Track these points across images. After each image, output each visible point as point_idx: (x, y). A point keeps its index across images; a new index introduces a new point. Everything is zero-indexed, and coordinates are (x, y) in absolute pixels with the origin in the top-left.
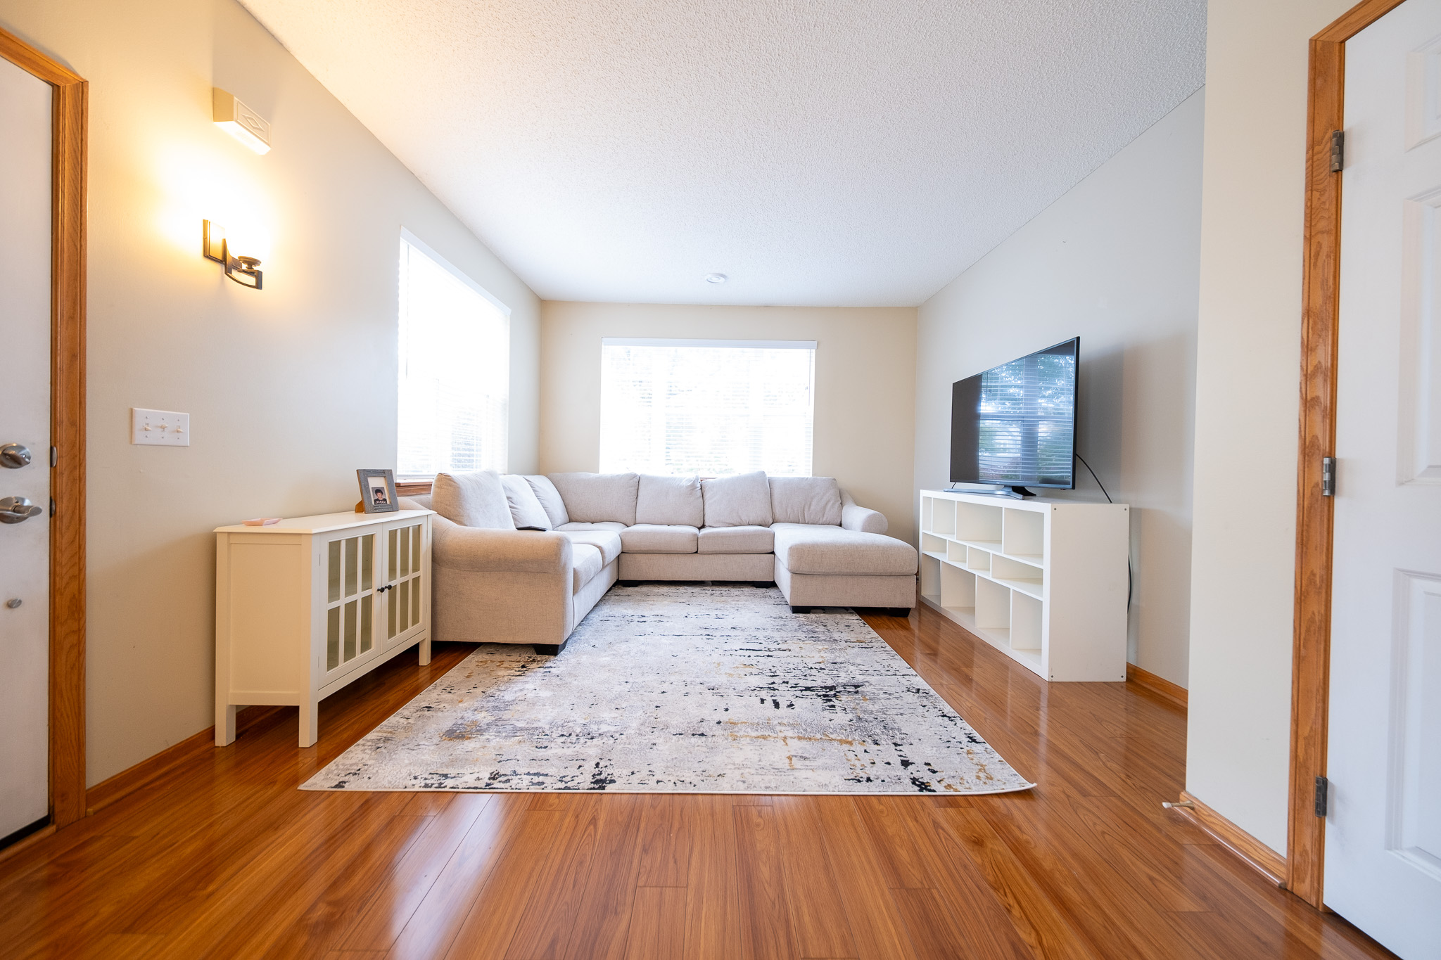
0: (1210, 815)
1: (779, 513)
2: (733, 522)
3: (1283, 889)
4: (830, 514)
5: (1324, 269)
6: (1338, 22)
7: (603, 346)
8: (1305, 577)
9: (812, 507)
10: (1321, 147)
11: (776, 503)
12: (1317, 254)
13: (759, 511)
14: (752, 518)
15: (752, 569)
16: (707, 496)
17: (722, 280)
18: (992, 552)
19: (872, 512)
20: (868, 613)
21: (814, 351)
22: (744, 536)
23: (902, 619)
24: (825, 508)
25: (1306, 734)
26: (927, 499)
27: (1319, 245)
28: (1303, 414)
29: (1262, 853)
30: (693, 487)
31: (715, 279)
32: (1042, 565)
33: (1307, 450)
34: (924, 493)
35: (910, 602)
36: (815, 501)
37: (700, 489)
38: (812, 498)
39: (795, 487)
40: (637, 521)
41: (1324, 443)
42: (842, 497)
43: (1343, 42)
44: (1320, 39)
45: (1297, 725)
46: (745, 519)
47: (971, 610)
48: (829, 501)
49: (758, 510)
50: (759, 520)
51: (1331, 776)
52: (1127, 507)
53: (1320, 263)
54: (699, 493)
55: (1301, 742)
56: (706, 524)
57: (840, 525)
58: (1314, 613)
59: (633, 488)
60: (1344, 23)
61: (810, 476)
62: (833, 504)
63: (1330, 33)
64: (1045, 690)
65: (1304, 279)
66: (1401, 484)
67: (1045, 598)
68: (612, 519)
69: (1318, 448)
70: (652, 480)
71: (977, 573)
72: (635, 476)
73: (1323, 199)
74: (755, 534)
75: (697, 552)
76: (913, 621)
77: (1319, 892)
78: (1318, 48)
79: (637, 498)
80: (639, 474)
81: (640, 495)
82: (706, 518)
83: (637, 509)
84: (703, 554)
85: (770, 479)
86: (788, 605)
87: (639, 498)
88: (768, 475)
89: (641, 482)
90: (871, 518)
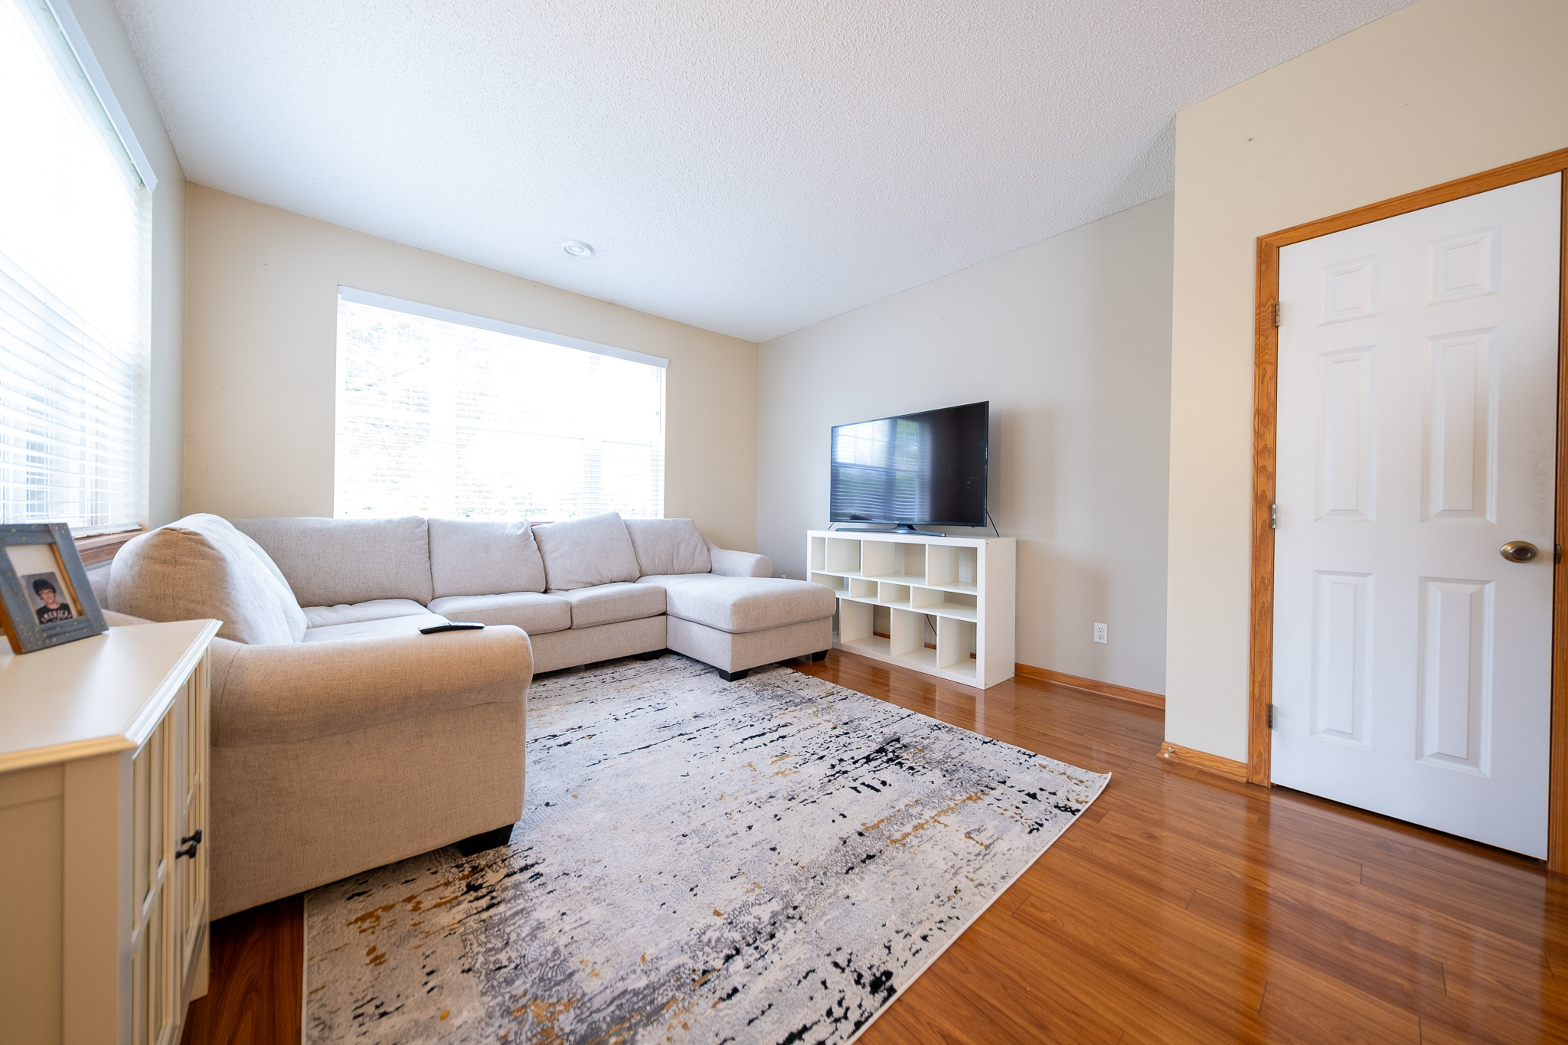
0: (1188, 753)
1: (646, 564)
3: (1248, 783)
4: (698, 561)
5: (1268, 386)
6: (1277, 233)
7: (340, 301)
8: (1258, 580)
9: (681, 554)
10: (1265, 309)
11: (640, 551)
12: (1264, 376)
13: (624, 563)
14: (617, 573)
15: (645, 637)
16: (547, 547)
17: (587, 253)
18: (912, 585)
19: (758, 556)
20: (793, 663)
21: (664, 370)
22: (621, 597)
23: (821, 662)
24: (693, 553)
25: (1260, 680)
26: (815, 540)
27: (1265, 370)
28: (1255, 475)
29: (1230, 765)
30: (525, 534)
31: (576, 250)
32: (976, 591)
33: (1259, 499)
34: (811, 534)
35: (829, 644)
36: (680, 546)
37: (534, 540)
38: (676, 544)
39: (653, 530)
40: (438, 593)
41: (1270, 496)
42: (705, 541)
43: (1279, 248)
44: (1266, 240)
45: (1254, 675)
46: (607, 574)
48: (696, 546)
49: (625, 561)
50: (624, 575)
51: (1275, 702)
52: (1015, 539)
53: (1265, 382)
54: (534, 546)
55: (1257, 685)
56: (552, 587)
57: (710, 573)
58: (1264, 602)
59: (422, 542)
60: (1280, 236)
62: (699, 549)
63: (1272, 238)
65: (1255, 390)
66: (1316, 520)
67: (981, 619)
68: (395, 595)
69: (1266, 498)
70: (452, 528)
71: (892, 606)
72: (421, 522)
73: (1267, 342)
74: (644, 594)
75: (569, 628)
76: (828, 660)
77: (1268, 776)
78: (1263, 245)
79: (429, 558)
80: (426, 518)
81: (436, 549)
82: (551, 578)
83: (435, 575)
84: (579, 628)
85: (625, 521)
86: (723, 674)
87: (434, 557)
88: (624, 517)
89: (432, 530)
90: (759, 561)
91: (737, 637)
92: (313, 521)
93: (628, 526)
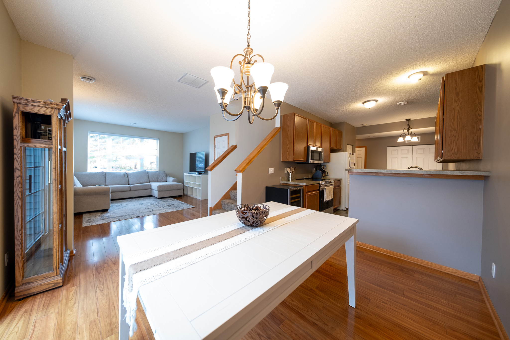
1: (151, 180)
2: (138, 183)
4: (164, 179)
7: (88, 134)
9: (159, 178)
11: (150, 177)
14: (143, 181)
15: (146, 193)
16: (129, 177)
17: (135, 124)
18: (195, 183)
19: (174, 178)
20: (174, 197)
21: (158, 141)
22: (143, 185)
23: (181, 197)
24: (163, 178)
26: (185, 175)
30: (125, 175)
31: (133, 124)
32: (201, 184)
34: (185, 174)
35: (182, 194)
36: (160, 177)
37: (127, 175)
38: (159, 176)
39: (154, 173)
40: (107, 185)
42: (167, 175)
46: (141, 182)
47: (192, 194)
48: (163, 177)
49: (146, 179)
50: (146, 182)
54: (127, 176)
56: (130, 184)
57: (167, 182)
59: (104, 176)
61: (158, 171)
62: (165, 177)
64: (201, 201)
67: (201, 189)
70: (110, 173)
71: (193, 187)
72: (104, 172)
74: (146, 185)
75: (130, 191)
76: (182, 197)
79: (105, 179)
80: (105, 172)
81: (107, 177)
82: (130, 182)
83: (106, 182)
84: (132, 191)
85: (147, 172)
86: (157, 198)
87: (106, 178)
88: (147, 171)
89: (106, 174)
90: (174, 179)
91: (159, 192)
92: (84, 173)
93: (148, 172)
